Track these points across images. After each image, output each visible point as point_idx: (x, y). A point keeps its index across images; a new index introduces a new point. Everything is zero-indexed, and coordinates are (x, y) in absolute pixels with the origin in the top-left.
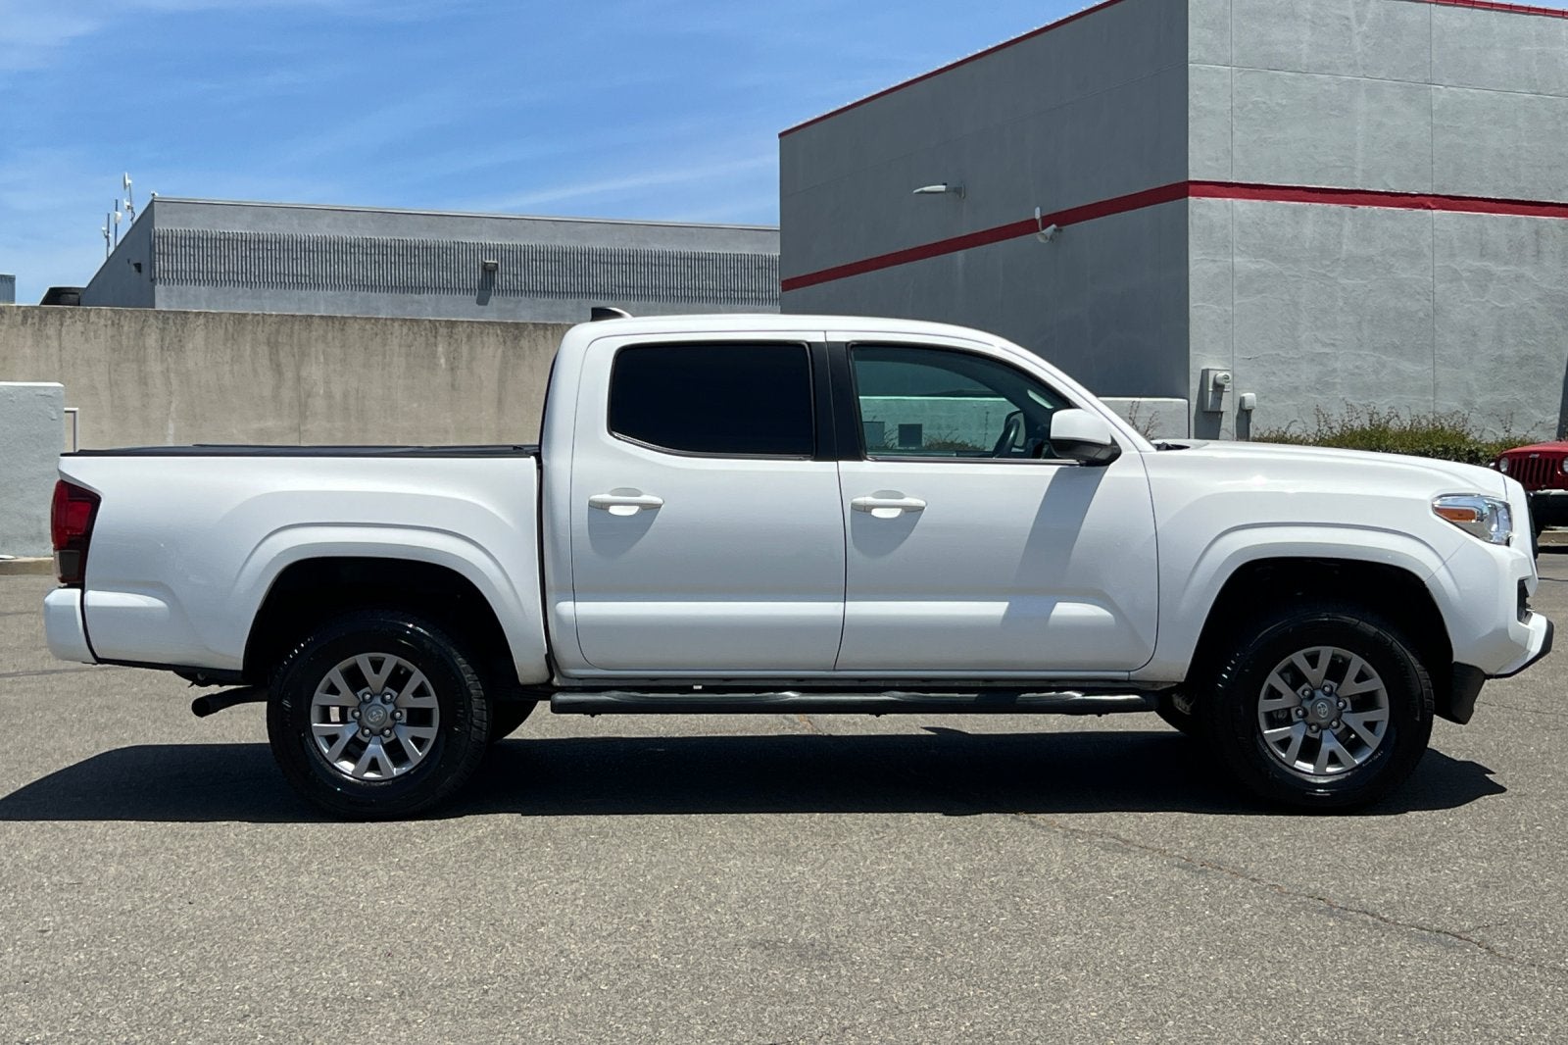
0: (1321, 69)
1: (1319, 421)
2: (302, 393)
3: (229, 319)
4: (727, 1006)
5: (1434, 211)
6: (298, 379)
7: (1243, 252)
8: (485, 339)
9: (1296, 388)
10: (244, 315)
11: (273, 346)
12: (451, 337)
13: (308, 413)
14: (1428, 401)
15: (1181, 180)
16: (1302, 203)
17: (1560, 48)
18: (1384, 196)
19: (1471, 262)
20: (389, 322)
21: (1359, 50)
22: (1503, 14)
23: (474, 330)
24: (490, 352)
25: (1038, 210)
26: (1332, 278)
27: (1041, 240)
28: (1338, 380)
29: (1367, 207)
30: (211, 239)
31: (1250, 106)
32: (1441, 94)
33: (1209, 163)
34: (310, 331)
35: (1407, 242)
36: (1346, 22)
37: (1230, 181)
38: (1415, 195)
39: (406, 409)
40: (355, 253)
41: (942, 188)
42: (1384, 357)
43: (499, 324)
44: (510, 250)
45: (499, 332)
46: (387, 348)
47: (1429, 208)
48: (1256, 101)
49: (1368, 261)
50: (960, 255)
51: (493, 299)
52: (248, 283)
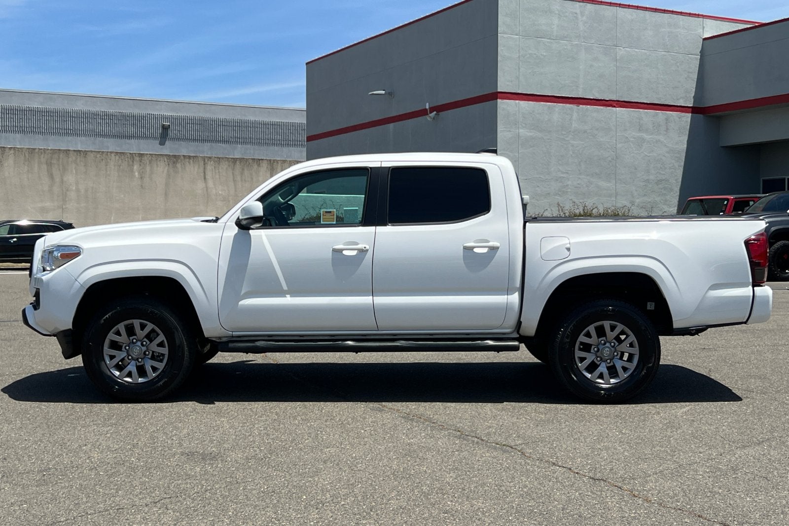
0: (563, 38)
1: (559, 210)
2: (64, 189)
3: (26, 151)
4: (157, 481)
5: (617, 108)
6: (62, 181)
7: (524, 127)
8: (159, 163)
9: (549, 194)
10: (34, 149)
11: (49, 164)
12: (141, 161)
13: (67, 199)
14: (612, 201)
15: (496, 91)
16: (553, 104)
17: (679, 30)
18: (593, 101)
19: (634, 134)
20: (109, 154)
21: (581, 29)
22: (652, 13)
23: (153, 158)
24: (161, 170)
25: (427, 104)
26: (567, 140)
27: (429, 119)
28: (569, 190)
29: (584, 106)
30: (22, 110)
31: (528, 55)
32: (621, 52)
33: (508, 83)
34: (68, 158)
35: (604, 123)
36: (575, 15)
37: (518, 92)
38: (608, 101)
39: (117, 198)
40: (96, 118)
41: (383, 92)
42: (592, 179)
43: (166, 155)
44: (176, 118)
45: (166, 159)
46: (108, 167)
47: (615, 107)
48: (531, 53)
49: (585, 132)
50: (391, 126)
51: (167, 143)
52: (40, 133)
